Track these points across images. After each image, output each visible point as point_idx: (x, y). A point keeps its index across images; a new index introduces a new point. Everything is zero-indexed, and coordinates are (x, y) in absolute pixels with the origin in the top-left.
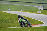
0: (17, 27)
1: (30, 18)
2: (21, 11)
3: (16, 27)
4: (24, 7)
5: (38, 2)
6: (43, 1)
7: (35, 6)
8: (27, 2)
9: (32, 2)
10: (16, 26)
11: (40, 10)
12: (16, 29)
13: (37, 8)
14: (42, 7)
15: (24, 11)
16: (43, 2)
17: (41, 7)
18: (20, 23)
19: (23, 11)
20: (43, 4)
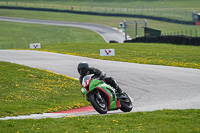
0: (15, 118)
1: (69, 79)
2: (28, 48)
3: (7, 118)
4: (44, 29)
5: (102, 9)
6: (124, 4)
7: (91, 26)
8: (57, 11)
9: (76, 9)
10: (9, 113)
11: (111, 42)
12: (10, 125)
13: (97, 36)
14: (121, 31)
15: (42, 48)
16: (124, 11)
17: (117, 32)
18: (88, 95)
19: (38, 49)
20: (125, 19)
